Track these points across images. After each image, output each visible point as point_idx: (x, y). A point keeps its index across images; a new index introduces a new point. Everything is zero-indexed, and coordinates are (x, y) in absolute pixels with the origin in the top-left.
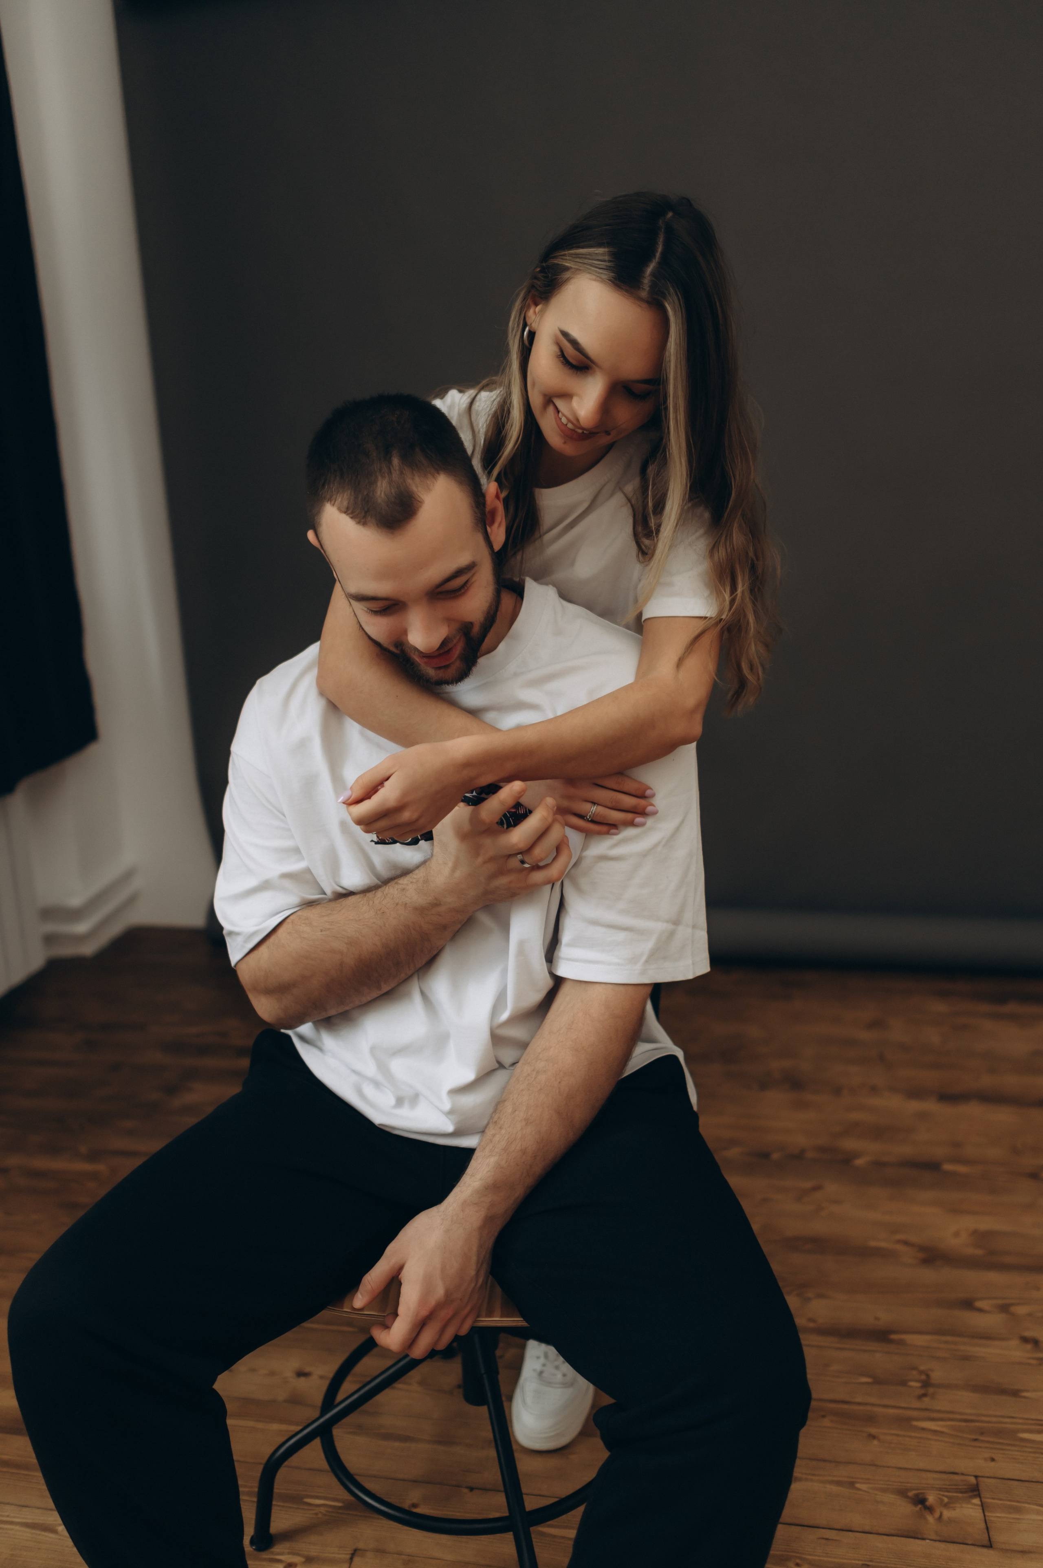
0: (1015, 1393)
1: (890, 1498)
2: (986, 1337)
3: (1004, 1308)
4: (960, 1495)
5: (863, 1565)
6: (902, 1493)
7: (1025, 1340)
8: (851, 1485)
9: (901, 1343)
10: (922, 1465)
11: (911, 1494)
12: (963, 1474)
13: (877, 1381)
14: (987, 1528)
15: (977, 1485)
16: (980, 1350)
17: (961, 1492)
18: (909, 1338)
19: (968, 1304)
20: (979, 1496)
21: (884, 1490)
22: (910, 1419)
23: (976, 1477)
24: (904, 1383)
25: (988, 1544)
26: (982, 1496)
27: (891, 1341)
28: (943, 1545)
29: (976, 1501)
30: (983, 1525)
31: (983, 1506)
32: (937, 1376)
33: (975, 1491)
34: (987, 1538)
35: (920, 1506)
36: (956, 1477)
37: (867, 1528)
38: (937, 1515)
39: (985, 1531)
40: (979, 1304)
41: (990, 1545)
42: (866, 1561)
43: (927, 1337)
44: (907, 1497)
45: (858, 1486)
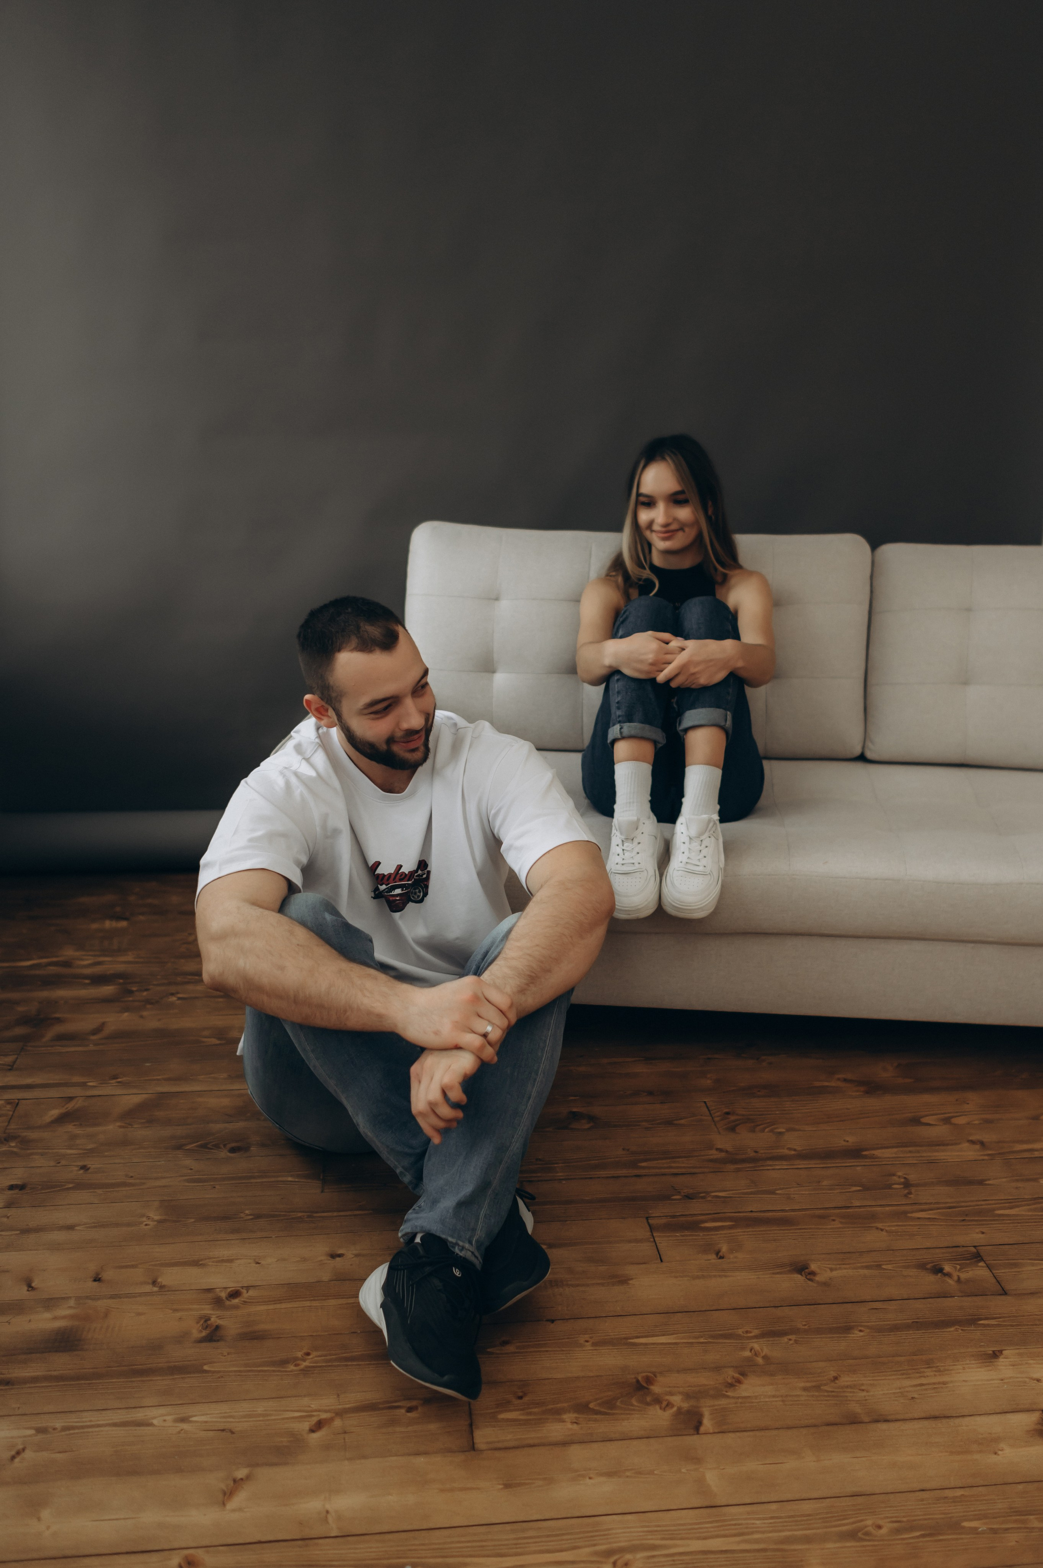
0: (981, 1182)
1: (913, 1272)
2: (940, 1144)
3: (947, 1121)
4: (968, 1261)
5: (913, 1322)
6: (922, 1266)
7: (973, 1142)
8: (879, 1267)
9: (872, 1157)
10: (928, 1245)
11: (929, 1266)
12: (963, 1246)
13: (866, 1188)
14: (998, 1282)
15: (978, 1252)
16: (942, 1155)
17: (968, 1260)
18: (877, 1153)
19: (916, 1121)
20: (982, 1260)
21: (907, 1267)
22: (905, 1213)
23: (975, 1247)
24: (889, 1187)
25: (1004, 1293)
26: (984, 1259)
27: (865, 1157)
28: (969, 1299)
29: (982, 1264)
30: (994, 1280)
31: (988, 1266)
32: (913, 1177)
33: (977, 1257)
34: (1001, 1288)
35: (940, 1274)
36: (960, 1250)
37: (905, 1297)
38: (956, 1278)
39: (997, 1284)
40: (924, 1120)
41: (1005, 1293)
42: (913, 1319)
43: (895, 1150)
44: (927, 1269)
45: (884, 1267)
